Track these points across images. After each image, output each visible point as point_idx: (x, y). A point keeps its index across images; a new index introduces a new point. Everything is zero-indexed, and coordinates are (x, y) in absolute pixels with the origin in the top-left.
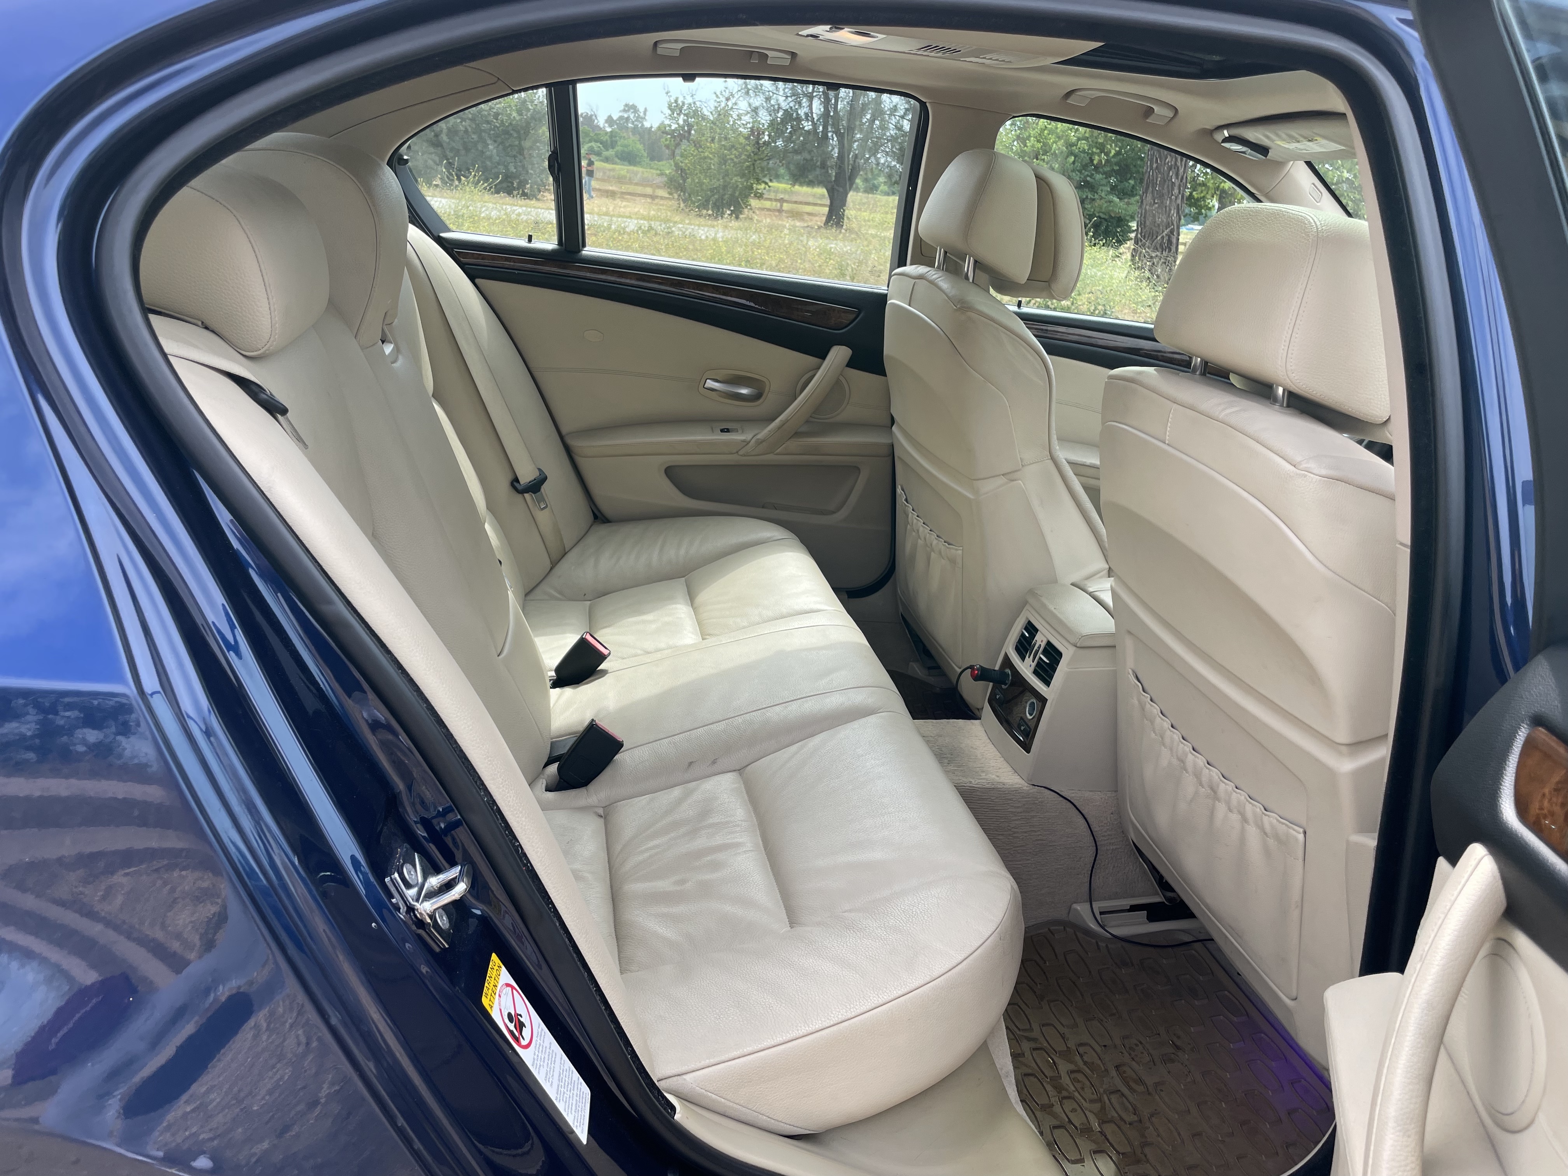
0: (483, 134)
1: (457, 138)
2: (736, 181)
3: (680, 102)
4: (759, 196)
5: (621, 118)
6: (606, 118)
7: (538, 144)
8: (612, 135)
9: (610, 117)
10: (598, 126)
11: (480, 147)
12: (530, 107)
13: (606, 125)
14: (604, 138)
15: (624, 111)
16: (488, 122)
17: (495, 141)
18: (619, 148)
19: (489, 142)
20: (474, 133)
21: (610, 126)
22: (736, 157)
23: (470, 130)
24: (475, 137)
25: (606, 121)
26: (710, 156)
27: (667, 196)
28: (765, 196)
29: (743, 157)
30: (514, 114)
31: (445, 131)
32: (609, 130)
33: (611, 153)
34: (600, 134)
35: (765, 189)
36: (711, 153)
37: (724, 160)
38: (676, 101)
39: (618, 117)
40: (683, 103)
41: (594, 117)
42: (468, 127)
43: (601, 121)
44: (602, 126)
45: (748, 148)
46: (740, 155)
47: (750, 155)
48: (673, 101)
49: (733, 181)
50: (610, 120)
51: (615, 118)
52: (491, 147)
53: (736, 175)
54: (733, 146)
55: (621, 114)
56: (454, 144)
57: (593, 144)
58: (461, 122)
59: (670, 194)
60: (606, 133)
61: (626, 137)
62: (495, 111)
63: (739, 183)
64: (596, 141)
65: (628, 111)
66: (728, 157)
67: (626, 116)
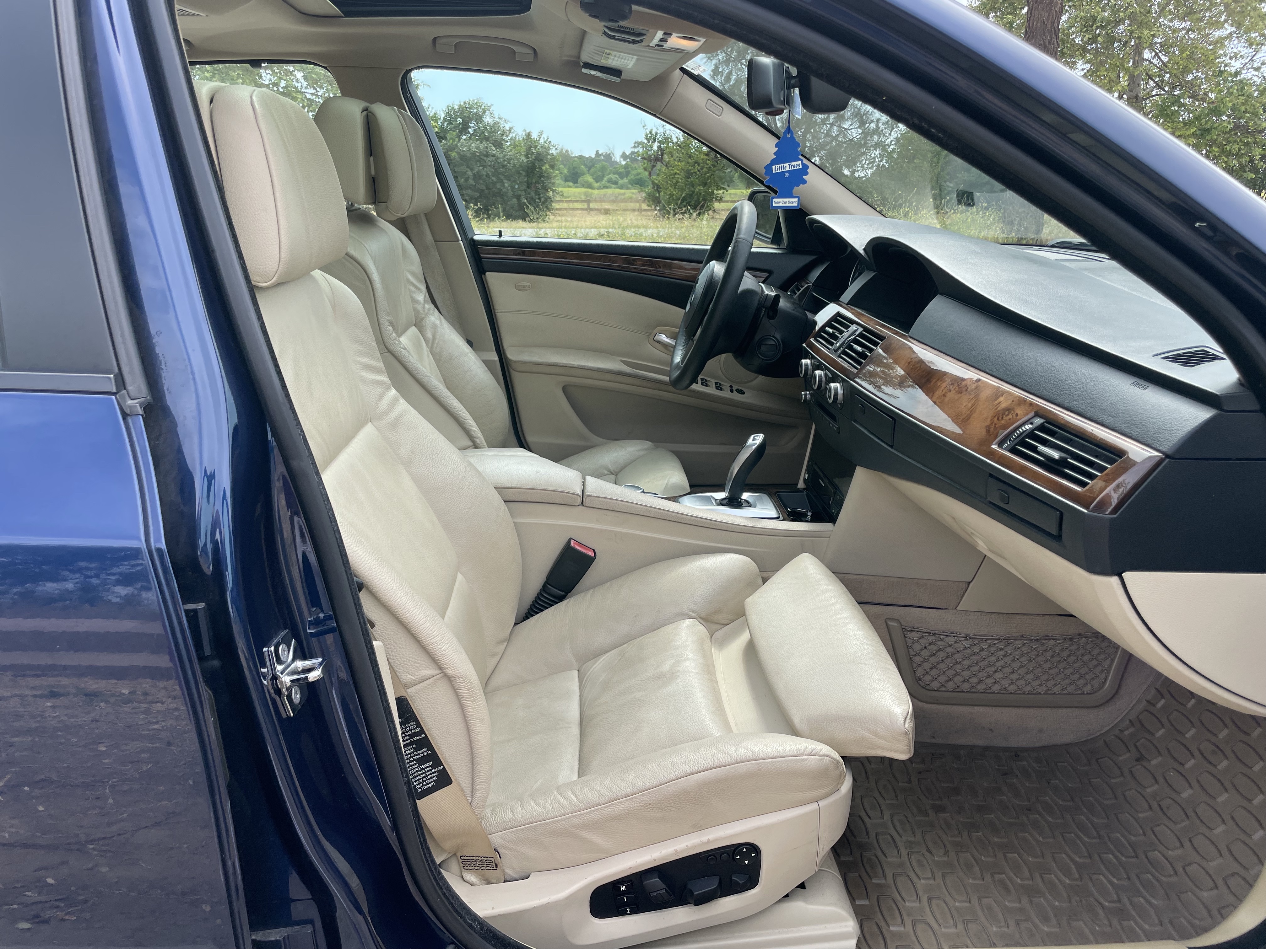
0: (500, 176)
1: (481, 182)
2: (699, 190)
3: (654, 133)
4: (720, 200)
5: (633, 153)
6: (621, 154)
7: (542, 179)
8: (626, 167)
9: (624, 153)
10: (616, 162)
11: (498, 186)
12: (534, 151)
13: (622, 159)
14: (622, 170)
15: (635, 147)
16: (504, 166)
17: (510, 180)
18: (631, 177)
19: (505, 181)
20: (493, 176)
21: (624, 160)
22: (698, 171)
23: (490, 174)
24: (494, 179)
25: (622, 156)
26: (678, 172)
27: (647, 208)
28: (724, 199)
29: (705, 170)
30: (523, 158)
31: (471, 177)
32: (624, 163)
33: (625, 180)
34: (617, 168)
35: (723, 193)
36: (678, 170)
37: (688, 174)
38: (651, 132)
39: (630, 152)
40: (657, 134)
41: (612, 155)
42: (489, 172)
43: (617, 158)
44: (618, 161)
45: (708, 162)
46: (702, 169)
47: (710, 167)
48: (648, 133)
49: (697, 190)
50: (624, 156)
51: (628, 154)
52: (506, 185)
53: (699, 185)
54: (696, 162)
55: (633, 150)
56: (479, 186)
57: (611, 176)
58: (483, 169)
59: (649, 206)
60: (622, 166)
61: (637, 167)
62: (507, 157)
63: (701, 191)
64: (614, 174)
65: (638, 146)
66: (692, 171)
67: (636, 151)
